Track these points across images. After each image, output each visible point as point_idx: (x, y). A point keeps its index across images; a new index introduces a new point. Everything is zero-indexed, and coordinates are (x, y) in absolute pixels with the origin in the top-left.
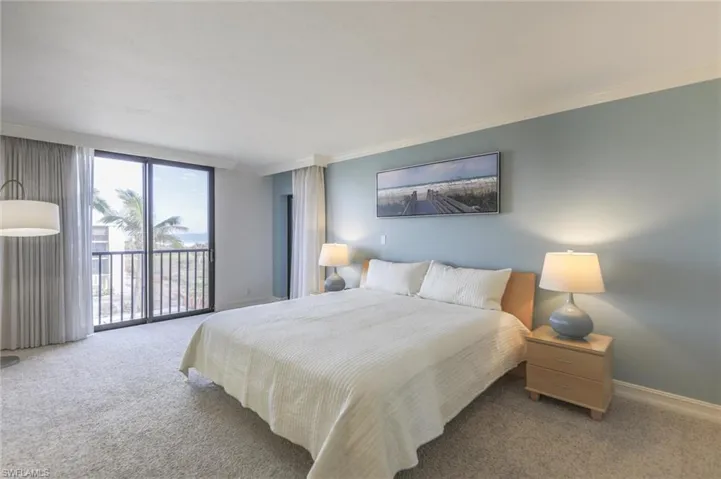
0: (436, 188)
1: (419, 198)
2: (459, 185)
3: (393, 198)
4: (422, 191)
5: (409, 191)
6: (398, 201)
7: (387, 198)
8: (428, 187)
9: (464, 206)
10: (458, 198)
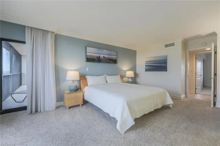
0: (105, 56)
1: (101, 58)
2: (110, 56)
3: (93, 56)
4: (102, 56)
5: (98, 55)
6: (94, 58)
7: (91, 56)
8: (103, 55)
9: (111, 62)
10: (110, 60)
